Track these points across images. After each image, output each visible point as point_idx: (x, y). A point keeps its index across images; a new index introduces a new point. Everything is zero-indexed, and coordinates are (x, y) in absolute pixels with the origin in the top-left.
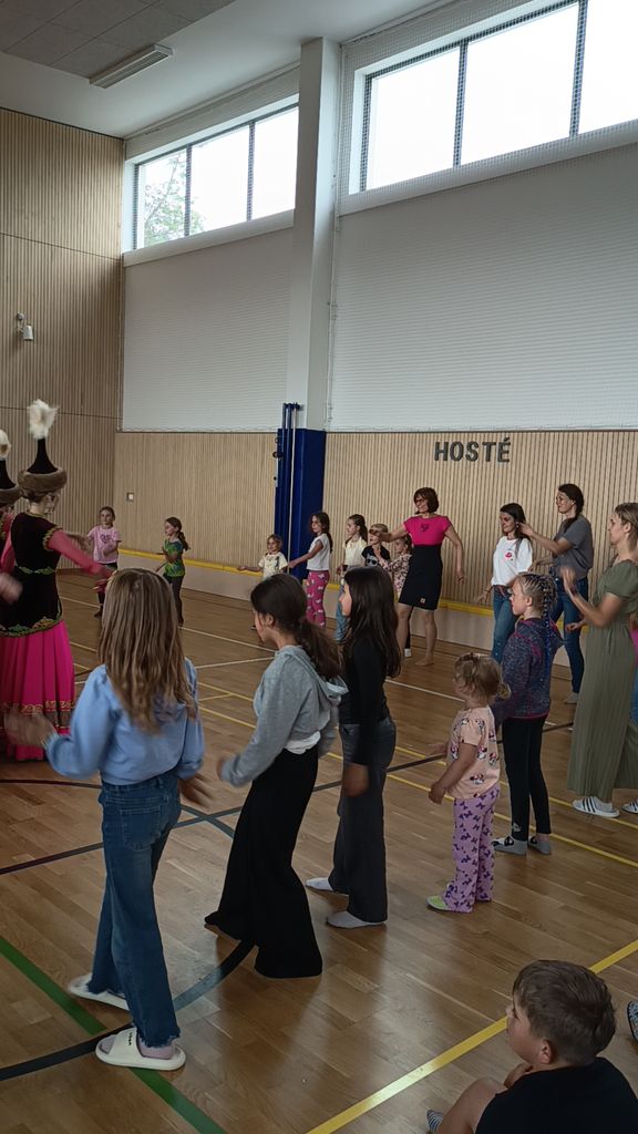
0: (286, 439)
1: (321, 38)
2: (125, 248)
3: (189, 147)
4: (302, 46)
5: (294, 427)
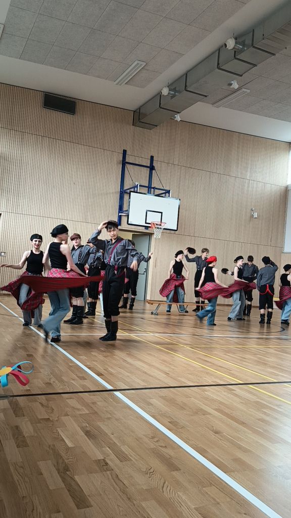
2: (289, 183)
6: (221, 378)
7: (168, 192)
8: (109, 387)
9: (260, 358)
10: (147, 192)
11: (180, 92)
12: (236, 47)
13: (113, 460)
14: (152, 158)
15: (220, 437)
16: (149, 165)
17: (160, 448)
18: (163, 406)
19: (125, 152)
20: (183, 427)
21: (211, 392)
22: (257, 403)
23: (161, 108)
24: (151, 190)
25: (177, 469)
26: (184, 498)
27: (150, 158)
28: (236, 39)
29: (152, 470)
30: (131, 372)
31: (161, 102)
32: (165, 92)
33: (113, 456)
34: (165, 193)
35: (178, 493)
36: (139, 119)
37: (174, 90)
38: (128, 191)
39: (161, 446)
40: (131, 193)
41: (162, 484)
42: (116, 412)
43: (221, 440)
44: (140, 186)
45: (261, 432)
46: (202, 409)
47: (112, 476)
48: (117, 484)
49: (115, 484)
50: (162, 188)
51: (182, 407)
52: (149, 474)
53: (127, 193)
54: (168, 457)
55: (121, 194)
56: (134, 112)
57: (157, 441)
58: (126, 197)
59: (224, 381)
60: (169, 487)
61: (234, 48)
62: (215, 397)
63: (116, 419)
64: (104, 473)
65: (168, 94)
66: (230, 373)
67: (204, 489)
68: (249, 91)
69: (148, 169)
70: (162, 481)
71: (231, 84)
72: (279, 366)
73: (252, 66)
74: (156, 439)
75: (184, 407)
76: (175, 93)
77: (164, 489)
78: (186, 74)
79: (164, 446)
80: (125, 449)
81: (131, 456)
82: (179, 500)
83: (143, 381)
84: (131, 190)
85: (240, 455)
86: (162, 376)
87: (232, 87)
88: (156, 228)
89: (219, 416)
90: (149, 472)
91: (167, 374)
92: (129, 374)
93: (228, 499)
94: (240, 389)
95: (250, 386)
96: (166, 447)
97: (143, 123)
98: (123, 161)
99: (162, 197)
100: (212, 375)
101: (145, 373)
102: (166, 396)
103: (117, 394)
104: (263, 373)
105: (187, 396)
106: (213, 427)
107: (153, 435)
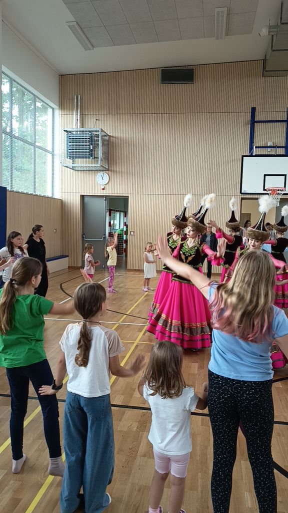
16: (285, 119)
19: (254, 110)
23: (273, 50)
27: (286, 110)
40: (245, 158)
44: (256, 147)
56: (263, 60)
65: (269, 33)
69: (285, 124)
97: (270, 71)
98: (251, 120)
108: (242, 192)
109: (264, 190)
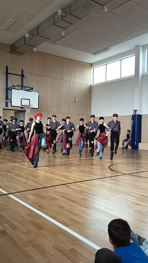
0: (134, 117)
1: (140, 45)
2: (92, 84)
3: (106, 64)
4: (135, 47)
5: (136, 114)
6: (63, 181)
7: (33, 89)
8: (6, 193)
9: (81, 169)
10: (21, 89)
11: (35, 36)
12: (62, 14)
13: (9, 230)
14: (22, 71)
15: (64, 210)
16: (21, 75)
17: (34, 220)
18: (35, 199)
19: (7, 67)
20: (45, 208)
21: (59, 189)
22: (81, 191)
23: (26, 44)
24: (23, 88)
25: (42, 229)
26: (46, 242)
27: (21, 71)
28: (62, 10)
29: (30, 232)
30: (17, 184)
31: (25, 41)
32: (27, 36)
33: (9, 228)
34: (31, 89)
35: (44, 240)
36: (14, 50)
37: (32, 35)
38: (10, 88)
39: (34, 219)
40: (12, 89)
41: (35, 237)
42: (10, 205)
43: (64, 211)
44: (17, 85)
45: (83, 204)
46: (54, 198)
47: (9, 237)
48: (12, 242)
49: (10, 241)
50: (29, 87)
51: (44, 198)
52: (28, 233)
53: (10, 89)
54: (38, 223)
55: (6, 90)
56: (11, 46)
57: (32, 216)
58: (9, 91)
59: (65, 182)
60: (39, 238)
61: (61, 15)
62: (61, 191)
63: (10, 209)
64: (5, 237)
65: (29, 37)
66: (67, 178)
67: (56, 236)
68: (70, 37)
69: (21, 77)
70: (35, 236)
71: (61, 33)
72: (90, 172)
73: (71, 24)
74: (31, 216)
75: (46, 198)
76: (33, 36)
77: (37, 239)
78: (38, 27)
79: (36, 218)
80: (15, 223)
81: (18, 226)
82: (44, 244)
83: (24, 187)
84: (12, 88)
85: (73, 217)
86: (34, 184)
87: (62, 34)
88: (27, 108)
89: (63, 200)
90: (29, 233)
91: (36, 182)
92: (16, 185)
93: (68, 239)
94: (73, 185)
95: (77, 183)
96: (36, 219)
97: (16, 52)
98: (6, 72)
99: (29, 91)
100: (59, 180)
101: (25, 183)
102: (36, 194)
103: (10, 196)
104: (83, 176)
105: (47, 192)
106: (60, 205)
107: (30, 214)
108: (12, 105)
109: (21, 105)
